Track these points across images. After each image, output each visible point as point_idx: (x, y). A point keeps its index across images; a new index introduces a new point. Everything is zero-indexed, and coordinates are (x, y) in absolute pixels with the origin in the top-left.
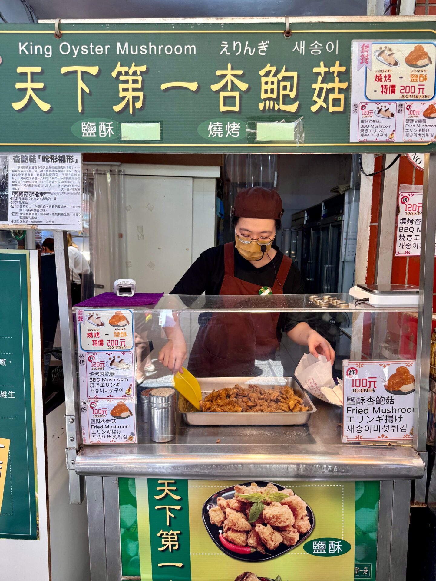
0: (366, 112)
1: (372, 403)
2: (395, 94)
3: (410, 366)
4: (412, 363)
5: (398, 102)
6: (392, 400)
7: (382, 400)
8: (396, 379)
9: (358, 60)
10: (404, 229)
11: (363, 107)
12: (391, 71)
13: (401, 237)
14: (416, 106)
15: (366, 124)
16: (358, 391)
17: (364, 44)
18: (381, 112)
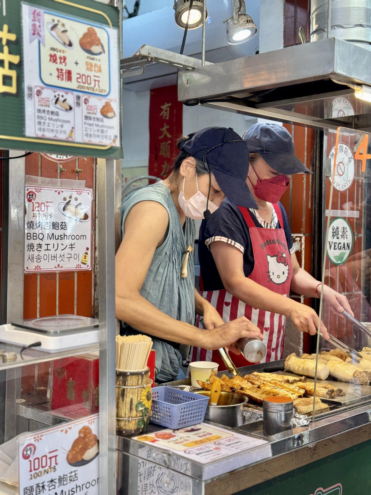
0: (43, 99)
1: (53, 487)
2: (71, 82)
3: (92, 423)
4: (94, 419)
5: (76, 93)
6: (75, 475)
7: (64, 479)
8: (79, 445)
9: (30, 30)
10: (32, 236)
11: (39, 93)
12: (66, 52)
13: (29, 247)
14: (93, 101)
15: (43, 115)
16: (38, 475)
17: (35, 11)
18: (59, 102)
